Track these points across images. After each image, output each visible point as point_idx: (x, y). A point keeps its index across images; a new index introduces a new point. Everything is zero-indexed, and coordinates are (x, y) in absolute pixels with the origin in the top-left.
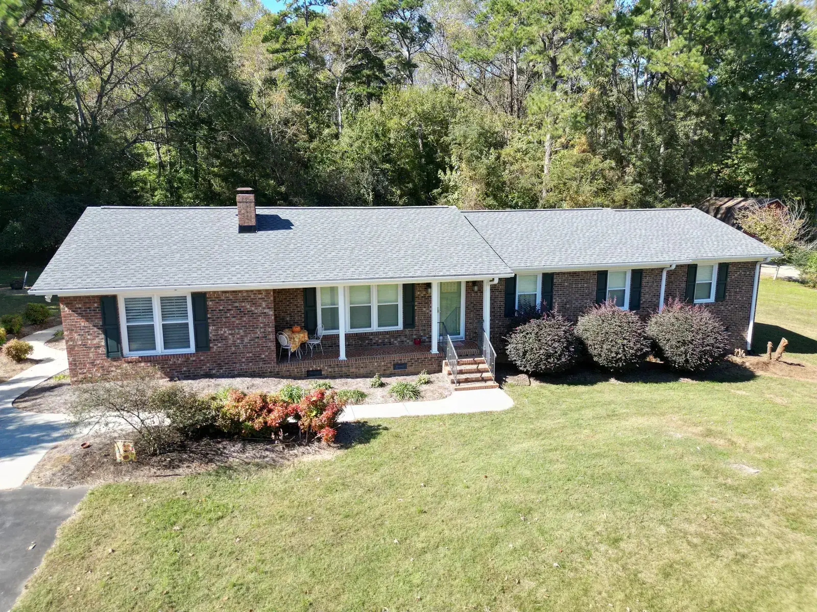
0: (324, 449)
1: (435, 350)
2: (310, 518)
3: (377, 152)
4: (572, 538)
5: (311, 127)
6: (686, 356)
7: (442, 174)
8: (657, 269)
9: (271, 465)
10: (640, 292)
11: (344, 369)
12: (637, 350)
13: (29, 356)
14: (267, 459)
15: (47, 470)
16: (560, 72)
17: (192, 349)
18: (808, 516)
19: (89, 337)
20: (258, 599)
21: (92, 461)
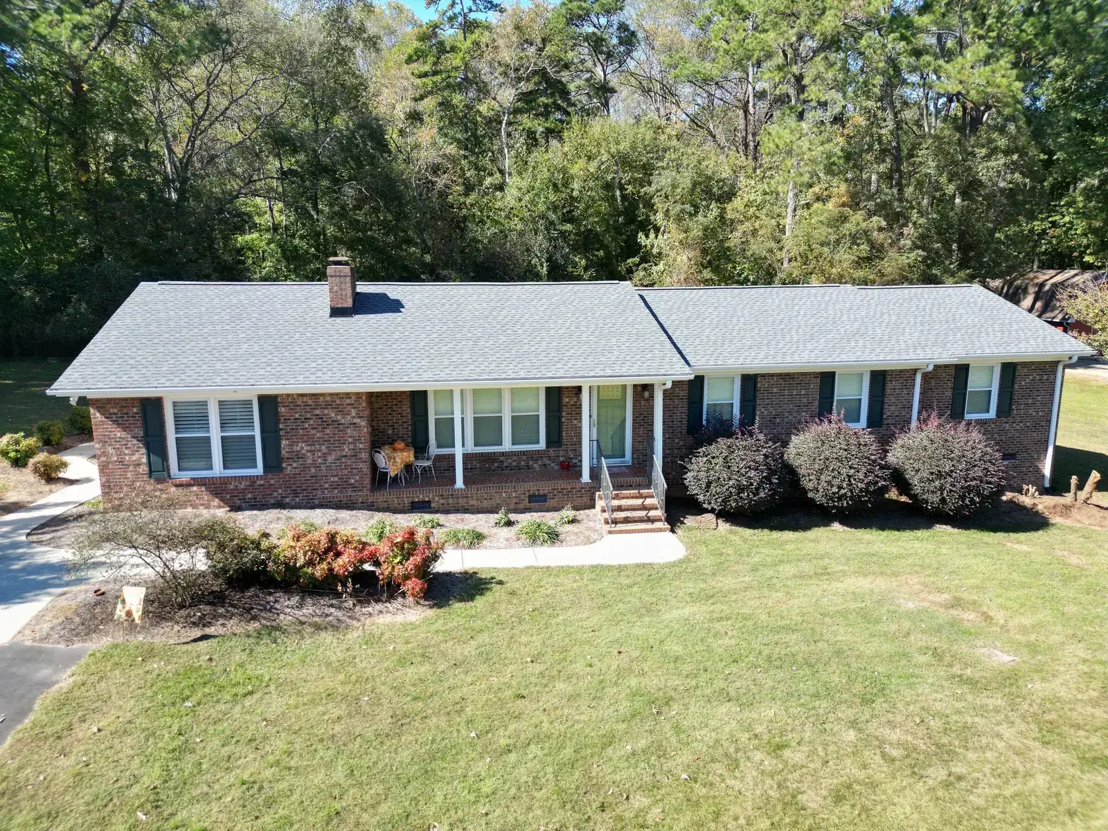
0: (410, 607)
1: (586, 477)
2: (366, 699)
3: (555, 208)
4: (717, 741)
5: (468, 175)
6: (942, 494)
7: (643, 237)
8: (908, 371)
9: (333, 626)
10: (883, 403)
11: (460, 501)
12: (868, 484)
13: (61, 475)
14: (331, 618)
15: (46, 622)
16: (806, 95)
17: (259, 470)
18: (1072, 726)
19: (126, 452)
20: (270, 803)
21: (102, 613)
